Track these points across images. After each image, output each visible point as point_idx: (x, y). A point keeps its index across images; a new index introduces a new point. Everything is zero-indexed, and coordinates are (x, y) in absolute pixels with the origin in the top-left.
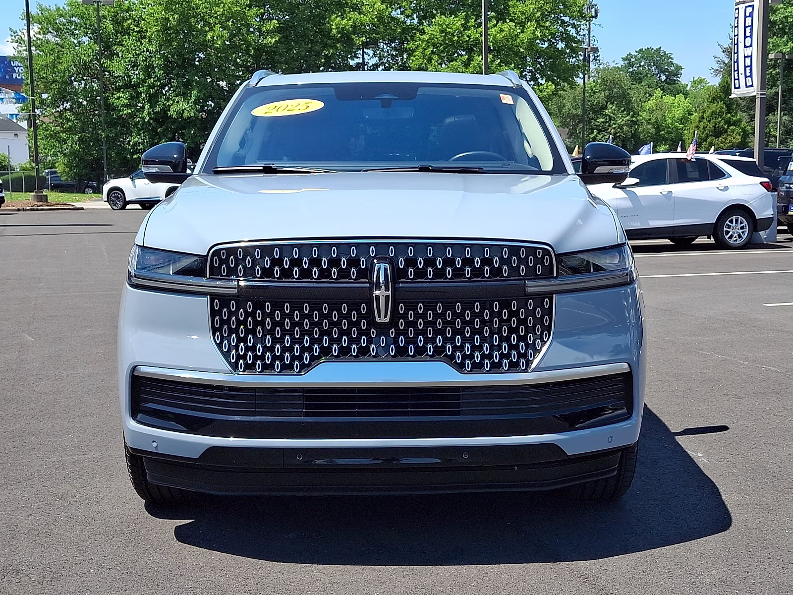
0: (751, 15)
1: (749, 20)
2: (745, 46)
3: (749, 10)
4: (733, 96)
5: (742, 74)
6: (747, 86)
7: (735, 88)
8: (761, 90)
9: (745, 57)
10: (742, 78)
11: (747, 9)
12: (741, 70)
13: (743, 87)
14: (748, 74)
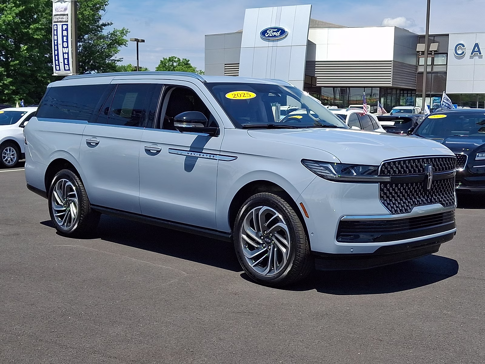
0: (67, 30)
1: (65, 33)
2: (63, 47)
3: (65, 27)
4: (55, 74)
5: (61, 63)
6: (65, 70)
7: (56, 70)
8: (76, 73)
9: (63, 53)
10: (62, 65)
11: (64, 26)
12: (61, 60)
13: (63, 70)
14: (66, 63)
